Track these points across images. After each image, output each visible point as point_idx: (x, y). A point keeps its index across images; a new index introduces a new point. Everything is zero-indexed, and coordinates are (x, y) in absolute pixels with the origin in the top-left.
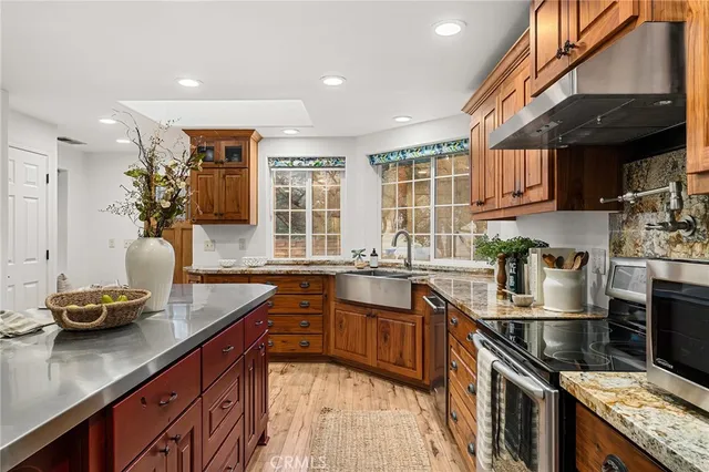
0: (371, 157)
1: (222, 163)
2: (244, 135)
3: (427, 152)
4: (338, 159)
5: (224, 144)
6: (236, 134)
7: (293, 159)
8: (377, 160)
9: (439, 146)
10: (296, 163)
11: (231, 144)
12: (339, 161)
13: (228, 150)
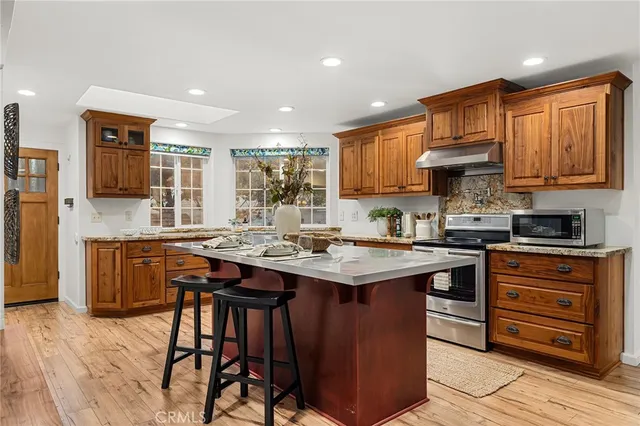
0: (233, 151)
1: (126, 144)
2: (146, 123)
3: (282, 153)
4: (205, 149)
5: (127, 128)
6: (137, 120)
7: (171, 146)
8: (238, 153)
9: (292, 150)
10: (172, 149)
11: (134, 128)
12: (206, 151)
13: (131, 133)
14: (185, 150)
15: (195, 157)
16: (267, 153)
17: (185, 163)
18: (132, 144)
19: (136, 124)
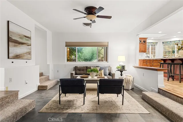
2: (146, 39)
5: (143, 40)
8: (164, 43)
10: (150, 43)
11: (144, 40)
12: (157, 43)
13: (143, 41)
14: (152, 43)
15: (154, 44)
16: (172, 42)
17: (152, 45)
18: (143, 43)
19: (144, 39)
